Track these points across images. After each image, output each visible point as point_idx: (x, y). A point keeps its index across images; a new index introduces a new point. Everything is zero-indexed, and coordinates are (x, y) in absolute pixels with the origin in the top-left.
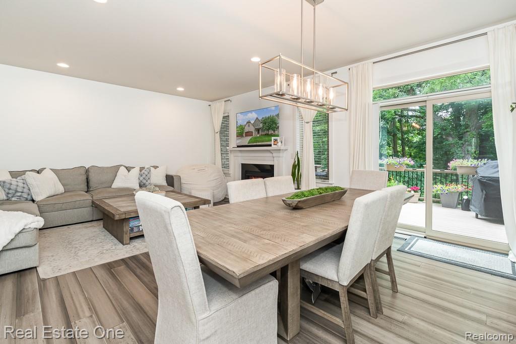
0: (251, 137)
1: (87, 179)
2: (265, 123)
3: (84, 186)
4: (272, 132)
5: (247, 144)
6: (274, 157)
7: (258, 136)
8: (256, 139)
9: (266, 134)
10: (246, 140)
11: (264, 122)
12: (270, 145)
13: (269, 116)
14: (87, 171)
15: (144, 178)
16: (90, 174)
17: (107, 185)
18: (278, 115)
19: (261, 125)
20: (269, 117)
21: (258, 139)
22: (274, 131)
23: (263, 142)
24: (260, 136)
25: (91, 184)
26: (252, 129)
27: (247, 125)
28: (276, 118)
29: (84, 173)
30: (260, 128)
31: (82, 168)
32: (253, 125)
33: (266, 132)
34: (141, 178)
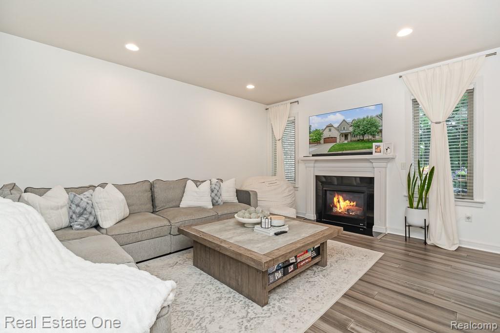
0: (335, 144)
1: (152, 196)
2: (359, 127)
3: (150, 206)
4: (370, 137)
5: (327, 153)
6: (374, 168)
7: (346, 142)
8: (342, 147)
9: (358, 140)
10: (326, 148)
11: (357, 125)
12: (371, 153)
13: (365, 117)
14: (152, 186)
15: (216, 195)
16: (156, 190)
17: (174, 204)
18: (380, 116)
19: (351, 129)
20: (364, 119)
21: (346, 146)
22: (374, 136)
23: (355, 149)
24: (348, 142)
25: (157, 202)
26: (335, 134)
27: (327, 130)
28: (378, 119)
29: (149, 190)
30: (350, 133)
31: (146, 183)
32: (337, 129)
33: (358, 138)
34: (213, 195)
